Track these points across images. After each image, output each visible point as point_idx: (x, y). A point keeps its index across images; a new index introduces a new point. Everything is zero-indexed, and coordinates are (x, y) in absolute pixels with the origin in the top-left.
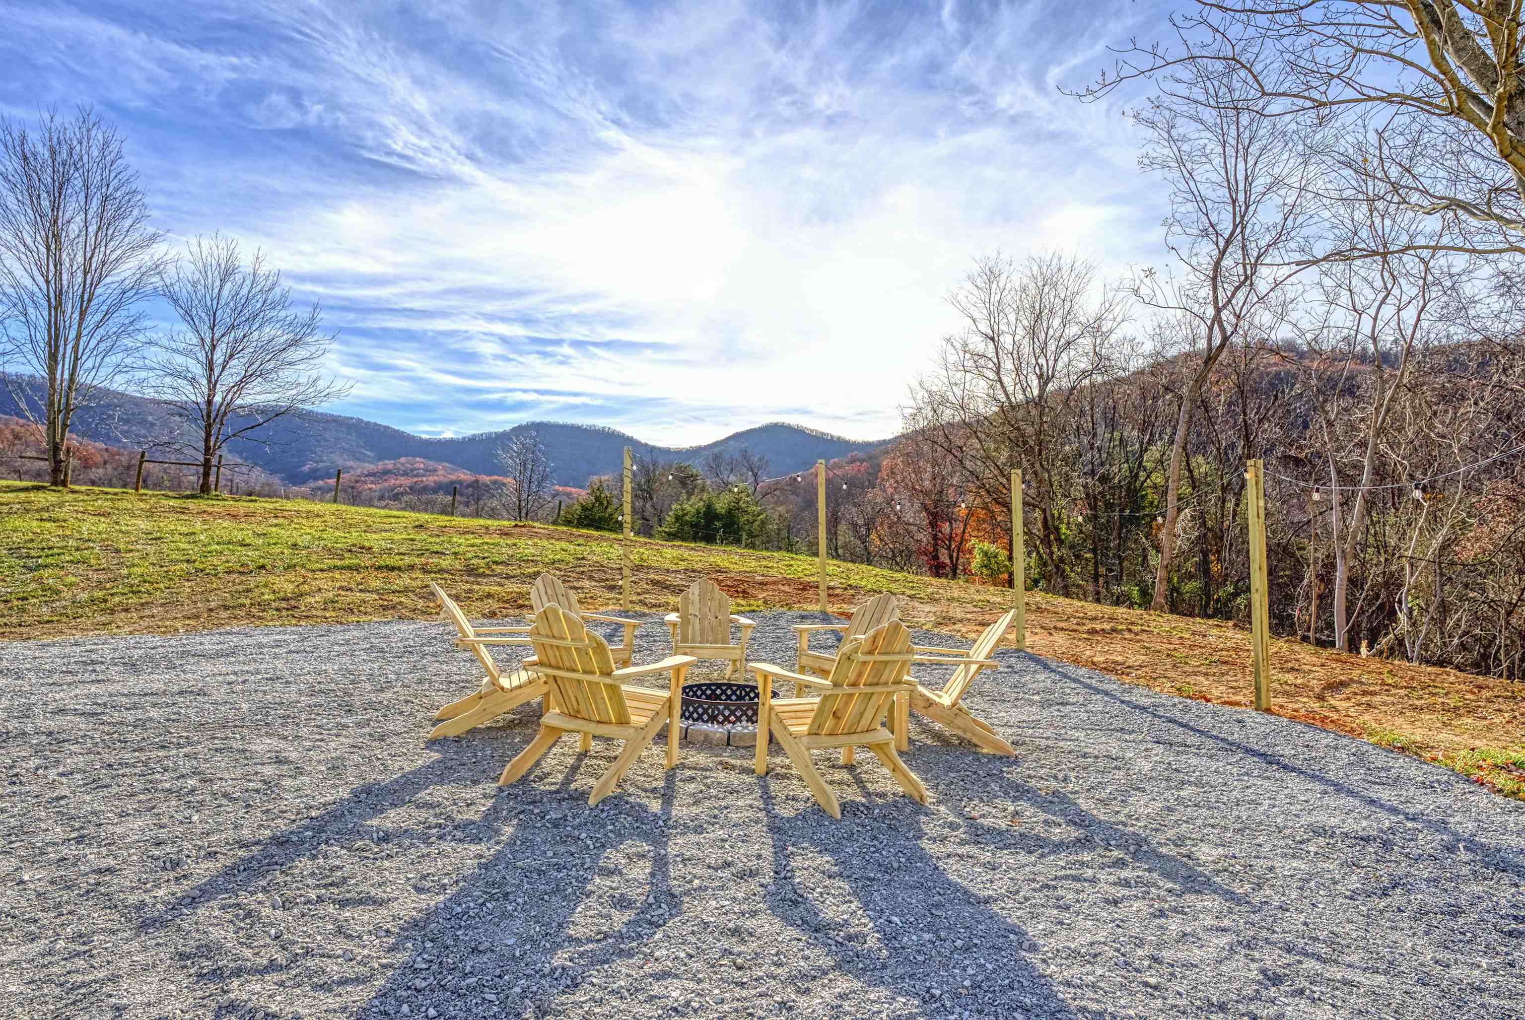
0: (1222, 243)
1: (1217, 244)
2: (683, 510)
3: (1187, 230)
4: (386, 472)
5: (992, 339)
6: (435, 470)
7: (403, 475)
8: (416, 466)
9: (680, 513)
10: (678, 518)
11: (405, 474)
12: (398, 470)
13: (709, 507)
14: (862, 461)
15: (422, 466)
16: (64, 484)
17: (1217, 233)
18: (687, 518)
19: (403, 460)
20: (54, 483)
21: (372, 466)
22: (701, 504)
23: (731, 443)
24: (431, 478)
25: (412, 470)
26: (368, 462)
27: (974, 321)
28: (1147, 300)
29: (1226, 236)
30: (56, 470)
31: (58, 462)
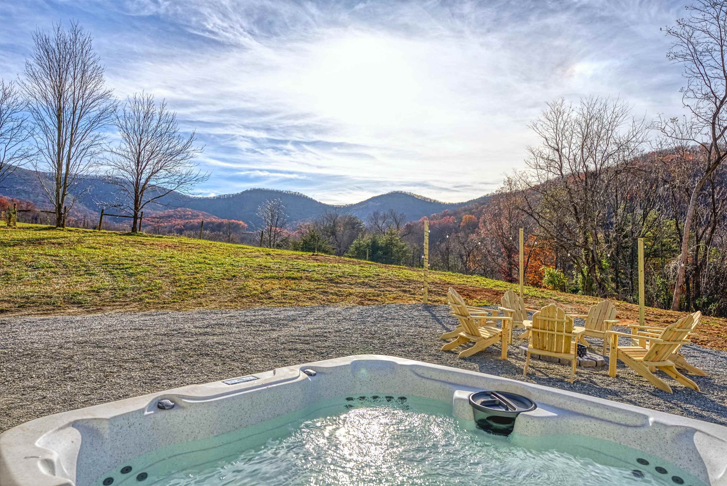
0: (718, 104)
1: (716, 104)
2: (359, 244)
3: (697, 95)
4: (170, 216)
5: (558, 150)
6: (198, 216)
7: (179, 218)
8: (187, 213)
9: (358, 246)
10: (357, 249)
11: (180, 218)
12: (177, 215)
13: (374, 242)
14: (451, 215)
15: (190, 213)
16: (63, 226)
17: (716, 98)
18: (362, 248)
19: (179, 209)
20: (58, 226)
21: (161, 213)
22: (370, 241)
23: (371, 203)
24: (195, 221)
25: (184, 216)
26: (159, 210)
27: (547, 140)
28: (670, 135)
29: (721, 99)
30: (59, 219)
31: (60, 214)
